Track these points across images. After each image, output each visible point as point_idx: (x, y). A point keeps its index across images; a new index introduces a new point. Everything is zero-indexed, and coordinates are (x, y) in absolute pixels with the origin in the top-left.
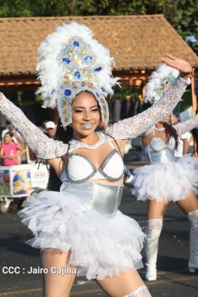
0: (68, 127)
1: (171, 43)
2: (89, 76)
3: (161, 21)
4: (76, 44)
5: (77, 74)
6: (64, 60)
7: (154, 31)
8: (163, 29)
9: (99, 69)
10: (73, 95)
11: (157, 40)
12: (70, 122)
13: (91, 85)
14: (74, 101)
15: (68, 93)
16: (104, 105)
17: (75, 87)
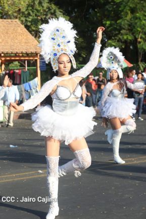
0: (56, 71)
1: (25, 38)
2: (65, 46)
3: (17, 23)
4: (58, 30)
5: (59, 45)
6: (52, 38)
7: (14, 30)
8: (19, 29)
9: (69, 42)
10: (58, 56)
11: (16, 35)
12: (57, 69)
13: (65, 50)
14: (58, 58)
15: (55, 55)
16: (73, 59)
17: (59, 52)
